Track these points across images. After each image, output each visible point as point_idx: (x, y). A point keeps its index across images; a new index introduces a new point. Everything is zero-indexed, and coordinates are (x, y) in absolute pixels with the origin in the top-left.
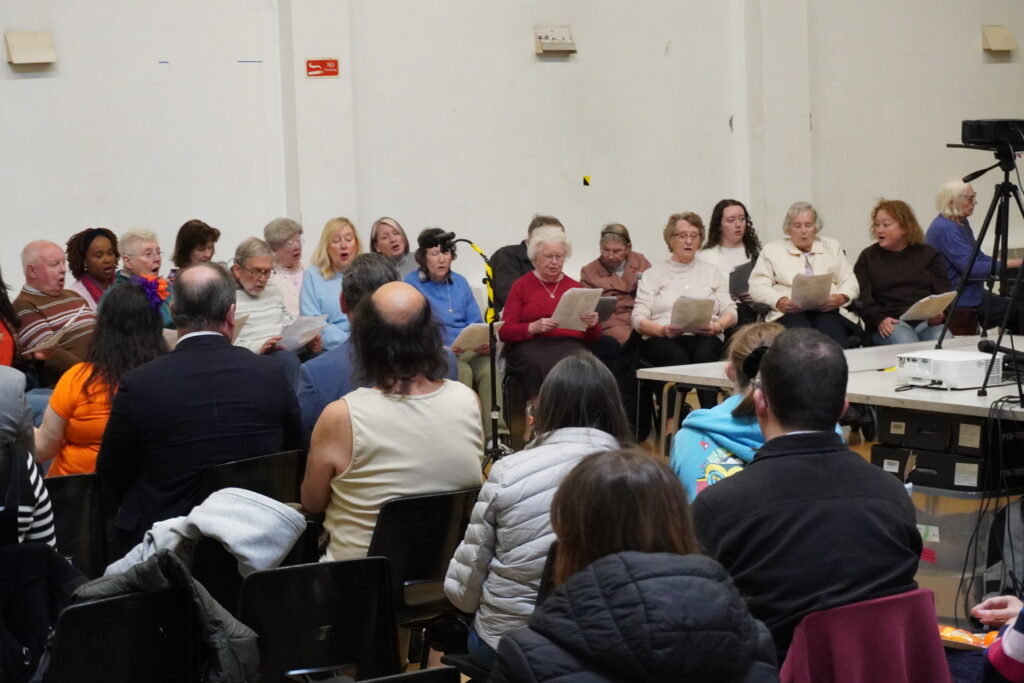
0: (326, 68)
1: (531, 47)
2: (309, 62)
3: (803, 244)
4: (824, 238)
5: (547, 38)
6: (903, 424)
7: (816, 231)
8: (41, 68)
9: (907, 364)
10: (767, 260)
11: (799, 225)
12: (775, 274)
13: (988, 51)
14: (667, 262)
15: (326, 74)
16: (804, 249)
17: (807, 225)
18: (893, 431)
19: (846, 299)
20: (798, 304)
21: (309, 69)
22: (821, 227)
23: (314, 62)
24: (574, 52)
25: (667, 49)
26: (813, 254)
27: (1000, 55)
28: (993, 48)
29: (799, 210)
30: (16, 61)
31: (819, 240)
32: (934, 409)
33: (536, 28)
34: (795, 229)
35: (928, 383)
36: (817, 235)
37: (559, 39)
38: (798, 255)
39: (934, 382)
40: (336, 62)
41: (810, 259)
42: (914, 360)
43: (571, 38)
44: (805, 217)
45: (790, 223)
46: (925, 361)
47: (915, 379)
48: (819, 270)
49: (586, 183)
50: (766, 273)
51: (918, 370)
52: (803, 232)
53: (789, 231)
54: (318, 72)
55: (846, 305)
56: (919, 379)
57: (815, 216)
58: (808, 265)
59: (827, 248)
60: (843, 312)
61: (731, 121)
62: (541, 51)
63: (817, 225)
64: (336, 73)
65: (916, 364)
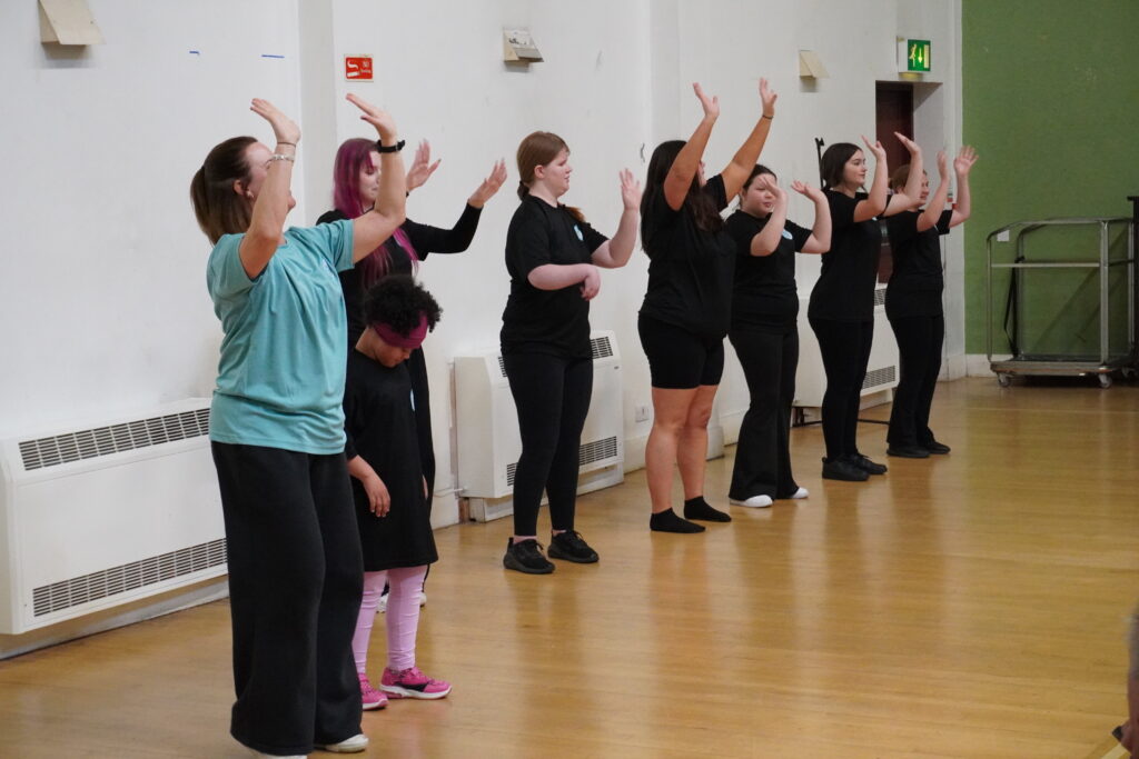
0: (362, 68)
1: (499, 54)
5: (514, 41)
13: (804, 78)
15: (362, 77)
21: (349, 70)
23: (352, 60)
24: (539, 60)
27: (809, 83)
28: (808, 74)
33: (504, 29)
37: (523, 42)
40: (370, 60)
43: (533, 43)
54: (355, 74)
61: (643, 150)
62: (515, 57)
64: (369, 76)
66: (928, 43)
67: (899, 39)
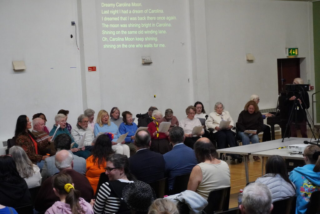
0: (93, 69)
1: (141, 62)
2: (89, 67)
3: (220, 112)
4: (225, 111)
5: (145, 59)
6: (293, 163)
7: (223, 109)
8: (21, 71)
9: (292, 148)
10: (211, 117)
11: (219, 108)
12: (213, 120)
13: (248, 60)
14: (186, 118)
15: (93, 70)
16: (220, 114)
17: (221, 108)
18: (290, 165)
19: (232, 127)
20: (220, 128)
21: (89, 69)
22: (224, 108)
23: (90, 67)
24: (152, 63)
25: (173, 61)
26: (223, 115)
27: (250, 61)
28: (250, 59)
29: (219, 104)
30: (16, 69)
31: (223, 111)
32: (300, 159)
33: (142, 57)
34: (217, 109)
35: (298, 153)
36: (223, 110)
37: (148, 59)
38: (219, 116)
39: (300, 152)
40: (95, 67)
41: (222, 116)
42: (294, 147)
43: (150, 59)
44: (220, 106)
45: (216, 108)
46: (297, 147)
47: (294, 151)
48: (225, 119)
49: (155, 97)
50: (211, 120)
51: (295, 149)
52: (219, 109)
53: (216, 110)
54: (91, 70)
55: (232, 128)
56: (295, 152)
57: (222, 106)
58: (222, 118)
59: (226, 113)
60: (232, 130)
61: (189, 80)
62: (144, 63)
63: (223, 108)
64: (95, 70)
65: (294, 148)
66: (297, 49)
67: (286, 48)
